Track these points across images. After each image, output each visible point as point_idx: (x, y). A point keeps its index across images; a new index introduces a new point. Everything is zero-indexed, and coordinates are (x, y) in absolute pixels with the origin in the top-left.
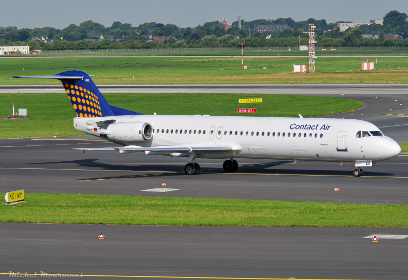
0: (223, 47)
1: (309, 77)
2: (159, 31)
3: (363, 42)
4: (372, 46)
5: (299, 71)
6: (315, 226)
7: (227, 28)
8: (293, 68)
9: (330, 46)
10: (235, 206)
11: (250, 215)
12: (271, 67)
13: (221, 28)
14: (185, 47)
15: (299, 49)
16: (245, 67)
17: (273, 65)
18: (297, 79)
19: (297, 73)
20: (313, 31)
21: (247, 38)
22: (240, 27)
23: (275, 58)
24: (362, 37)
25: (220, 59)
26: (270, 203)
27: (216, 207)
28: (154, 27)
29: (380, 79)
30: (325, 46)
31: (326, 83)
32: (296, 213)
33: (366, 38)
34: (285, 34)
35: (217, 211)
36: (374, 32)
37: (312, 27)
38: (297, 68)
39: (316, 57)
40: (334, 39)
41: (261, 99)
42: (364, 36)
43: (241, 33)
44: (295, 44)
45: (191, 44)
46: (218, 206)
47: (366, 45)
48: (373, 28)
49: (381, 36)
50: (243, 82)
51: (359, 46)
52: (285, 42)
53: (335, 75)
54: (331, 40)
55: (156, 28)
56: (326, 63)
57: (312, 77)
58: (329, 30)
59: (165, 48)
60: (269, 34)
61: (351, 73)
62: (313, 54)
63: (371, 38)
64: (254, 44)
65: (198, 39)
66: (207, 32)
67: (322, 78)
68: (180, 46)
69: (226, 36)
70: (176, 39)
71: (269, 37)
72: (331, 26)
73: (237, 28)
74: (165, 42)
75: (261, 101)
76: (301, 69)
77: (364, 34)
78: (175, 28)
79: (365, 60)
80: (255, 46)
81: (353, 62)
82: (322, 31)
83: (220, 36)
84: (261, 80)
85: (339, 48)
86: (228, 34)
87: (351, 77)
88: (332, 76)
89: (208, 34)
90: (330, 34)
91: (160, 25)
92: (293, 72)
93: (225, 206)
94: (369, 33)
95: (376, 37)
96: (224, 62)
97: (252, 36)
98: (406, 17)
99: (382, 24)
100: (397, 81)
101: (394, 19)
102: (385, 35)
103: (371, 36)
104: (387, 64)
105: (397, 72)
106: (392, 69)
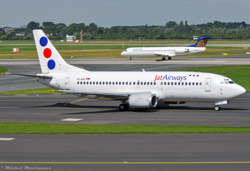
3: (16, 38)
4: (21, 39)
24: (16, 35)
29: (21, 57)
33: (18, 36)
36: (22, 32)
42: (17, 34)
47: (18, 39)
48: (22, 30)
49: (26, 34)
51: (14, 40)
61: (7, 53)
63: (21, 35)
72: (1, 30)
77: (17, 33)
79: (15, 47)
81: (9, 48)
85: (3, 41)
87: (6, 56)
94: (20, 33)
95: (23, 35)
98: (39, 24)
99: (26, 28)
100: (29, 58)
101: (33, 26)
102: (28, 34)
103: (20, 34)
104: (27, 49)
105: (31, 53)
106: (28, 52)
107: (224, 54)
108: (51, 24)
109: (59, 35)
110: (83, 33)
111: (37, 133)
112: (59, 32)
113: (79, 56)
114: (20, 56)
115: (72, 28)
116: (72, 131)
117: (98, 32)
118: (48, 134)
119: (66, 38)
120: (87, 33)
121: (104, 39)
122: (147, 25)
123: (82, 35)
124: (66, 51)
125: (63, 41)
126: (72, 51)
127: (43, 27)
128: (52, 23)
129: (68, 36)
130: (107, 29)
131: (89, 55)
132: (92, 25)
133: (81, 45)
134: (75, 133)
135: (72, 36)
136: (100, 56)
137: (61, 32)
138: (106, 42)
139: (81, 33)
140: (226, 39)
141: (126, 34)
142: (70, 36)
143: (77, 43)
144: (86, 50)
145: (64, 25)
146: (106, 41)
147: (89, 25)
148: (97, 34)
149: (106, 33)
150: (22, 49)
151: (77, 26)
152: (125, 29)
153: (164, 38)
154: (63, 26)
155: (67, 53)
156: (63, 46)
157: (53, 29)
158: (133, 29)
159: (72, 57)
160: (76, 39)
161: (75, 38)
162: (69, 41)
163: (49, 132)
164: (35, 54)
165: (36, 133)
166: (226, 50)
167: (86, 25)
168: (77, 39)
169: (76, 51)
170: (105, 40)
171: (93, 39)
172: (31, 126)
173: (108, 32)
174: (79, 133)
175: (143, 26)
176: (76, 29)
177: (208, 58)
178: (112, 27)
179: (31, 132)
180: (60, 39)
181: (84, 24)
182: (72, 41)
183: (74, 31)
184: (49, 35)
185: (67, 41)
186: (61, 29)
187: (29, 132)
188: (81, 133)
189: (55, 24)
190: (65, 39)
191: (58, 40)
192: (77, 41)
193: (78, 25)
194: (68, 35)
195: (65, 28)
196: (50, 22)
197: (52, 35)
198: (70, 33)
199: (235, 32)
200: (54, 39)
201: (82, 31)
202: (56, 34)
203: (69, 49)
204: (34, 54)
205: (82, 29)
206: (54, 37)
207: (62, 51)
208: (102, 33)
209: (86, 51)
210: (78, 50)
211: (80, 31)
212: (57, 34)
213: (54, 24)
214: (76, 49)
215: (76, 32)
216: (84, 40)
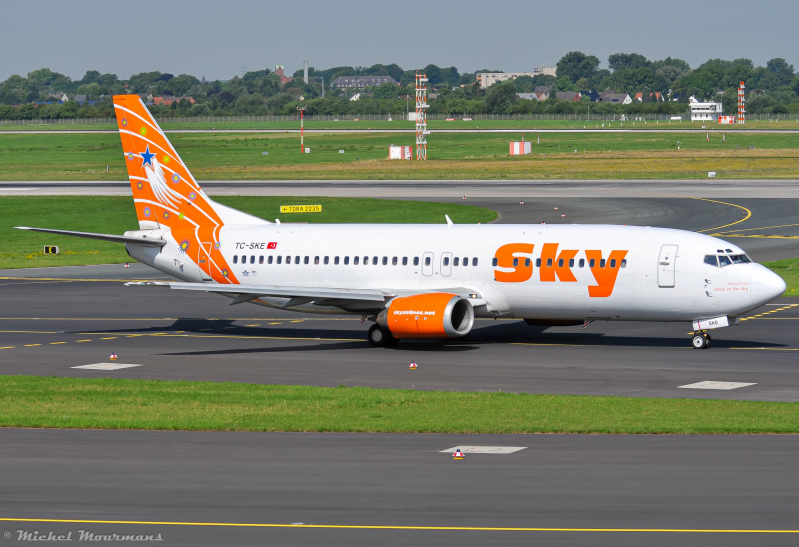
0: (275, 114)
1: (414, 167)
2: (165, 88)
3: (520, 106)
4: (534, 112)
5: (399, 157)
6: (359, 431)
7: (284, 82)
8: (388, 153)
9: (461, 113)
10: (228, 394)
11: (252, 411)
12: (352, 149)
13: (273, 81)
14: (207, 114)
15: (406, 118)
16: (307, 150)
17: (357, 146)
18: (392, 171)
19: (394, 160)
20: (422, 87)
21: (316, 100)
22: (306, 79)
23: (363, 134)
24: (517, 96)
25: (265, 136)
26: (291, 390)
27: (195, 396)
28: (156, 80)
29: (537, 172)
30: (454, 114)
31: (441, 178)
32: (333, 407)
33: (524, 100)
34: (383, 92)
35: (196, 404)
36: (539, 88)
37: (421, 80)
38: (395, 152)
39: (428, 132)
40: (467, 102)
41: (320, 207)
42: (522, 95)
43: (309, 91)
44: (399, 109)
45: (217, 110)
46: (199, 395)
47: (524, 111)
48: (539, 81)
49: (553, 95)
50: (297, 176)
51: (511, 114)
52: (383, 106)
53: (461, 164)
54: (463, 103)
55: (161, 81)
56: (450, 142)
57: (419, 167)
58: (462, 86)
59: (172, 116)
60: (357, 91)
61: (490, 160)
62: (423, 127)
63: (534, 100)
64: (328, 110)
65: (230, 101)
66: (249, 89)
67: (436, 170)
68: (199, 112)
69: (280, 95)
70: (192, 101)
71: (355, 98)
72: (468, 79)
73: (302, 83)
74: (174, 105)
75: (320, 210)
76: (403, 154)
77: (522, 92)
78: (194, 81)
79: (517, 137)
80: (329, 113)
81: (497, 142)
82: (450, 88)
83: (270, 95)
84: (328, 172)
85: (476, 117)
86: (284, 91)
87: (487, 167)
88: (455, 165)
89: (251, 93)
90: (463, 92)
91: (168, 77)
92: (388, 158)
93: (210, 396)
94: (532, 90)
95: (544, 97)
96: (273, 140)
97: (326, 96)
98: (597, 62)
99: (555, 75)
100: (566, 175)
101: (575, 67)
102: (559, 94)
103: (534, 95)
104: (556, 145)
105: (570, 159)
106: (562, 154)
108: (638, 62)
109: (666, 99)
110: (747, 91)
111: (601, 431)
112: (664, 89)
113: (735, 172)
114: (535, 171)
115: (710, 74)
116: (718, 425)
117: (796, 90)
118: (637, 433)
119: (689, 108)
120: (758, 92)
123: (743, 99)
124: (689, 154)
125: (679, 121)
126: (712, 153)
127: (612, 71)
128: (642, 57)
129: (694, 103)
131: (768, 167)
132: (777, 65)
133: (741, 134)
134: (727, 430)
135: (710, 104)
137: (673, 89)
139: (741, 92)
142: (701, 101)
143: (725, 127)
144: (756, 152)
145: (683, 66)
147: (765, 66)
148: (793, 96)
150: (541, 147)
151: (728, 70)
154: (679, 70)
155: (693, 160)
156: (680, 137)
157: (646, 77)
159: (710, 174)
160: (723, 114)
161: (719, 108)
162: (698, 118)
163: (640, 426)
164: (586, 162)
165: (596, 431)
167: (755, 66)
168: (726, 112)
169: (723, 153)
171: (778, 111)
172: (579, 407)
174: (740, 430)
176: (721, 79)
179: (580, 427)
180: (664, 111)
181: (748, 62)
182: (710, 118)
183: (715, 85)
184: (631, 97)
185: (693, 118)
186: (672, 80)
187: (572, 427)
188: (748, 430)
189: (653, 61)
190: (685, 110)
191: (660, 116)
192: (726, 120)
193: (728, 64)
194: (695, 100)
195: (685, 74)
196: (633, 55)
197: (640, 99)
198: (701, 92)
200: (649, 112)
201: (742, 86)
202: (654, 96)
203: (699, 148)
204: (581, 162)
205: (741, 79)
206: (648, 106)
207: (676, 154)
209: (757, 155)
210: (731, 151)
211: (737, 87)
212: (658, 95)
213: (649, 62)
214: (722, 148)
215: (722, 89)
216: (750, 116)
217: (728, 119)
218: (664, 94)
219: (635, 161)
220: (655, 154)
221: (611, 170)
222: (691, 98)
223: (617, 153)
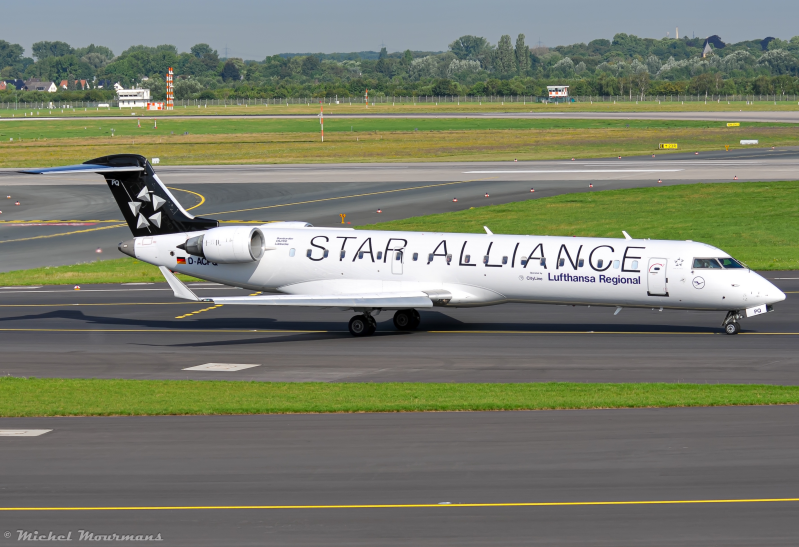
98: (22, 50)
100: (9, 163)
101: (1, 56)
105: (7, 148)
107: (667, 146)
108: (62, 50)
109: (92, 87)
110: (174, 76)
112: (88, 76)
113: (177, 158)
115: (134, 61)
117: (222, 75)
119: (116, 95)
120: (184, 78)
121: (247, 98)
122: (384, 50)
123: (172, 85)
124: (124, 141)
125: (107, 108)
126: (148, 140)
127: (36, 59)
128: (66, 44)
130: (250, 64)
131: (209, 152)
132: (200, 50)
133: (172, 120)
135: (137, 90)
136: (247, 155)
137: (98, 76)
138: (253, 107)
139: (169, 79)
140: (661, 94)
141: (320, 81)
142: (127, 88)
143: (155, 114)
144: (191, 138)
145: (107, 53)
146: (252, 104)
147: (189, 52)
148: (219, 81)
149: (248, 77)
151: (152, 56)
152: (312, 64)
153: (449, 95)
154: (103, 57)
155: (131, 147)
156: (113, 124)
157: (70, 65)
158: (340, 64)
159: (154, 160)
160: (151, 100)
161: (147, 94)
162: (126, 105)
166: (666, 132)
167: (179, 52)
168: (154, 99)
169: (158, 140)
170: (250, 100)
171: (206, 97)
173: (257, 74)
175: (371, 52)
176: (147, 64)
177: (616, 159)
178: (269, 58)
180: (91, 98)
181: (172, 49)
183: (140, 71)
184: (57, 85)
185: (121, 105)
186: (97, 67)
189: (76, 48)
190: (112, 97)
191: (88, 103)
192: (155, 107)
193: (152, 51)
194: (120, 87)
195: (109, 62)
196: (57, 43)
197: (65, 87)
198: (126, 78)
199: (686, 71)
200: (74, 100)
201: (171, 73)
202: (79, 84)
203: (134, 134)
205: (169, 66)
206: (74, 94)
207: (111, 141)
208: (236, 77)
209: (194, 141)
210: (166, 137)
211: (164, 74)
212: (83, 82)
213: (73, 50)
214: (157, 134)
215: (147, 75)
216: (177, 101)
217: (157, 105)
218: (89, 82)
219: (73, 148)
220: (91, 142)
221: (52, 158)
222: (117, 85)
223: (52, 141)
